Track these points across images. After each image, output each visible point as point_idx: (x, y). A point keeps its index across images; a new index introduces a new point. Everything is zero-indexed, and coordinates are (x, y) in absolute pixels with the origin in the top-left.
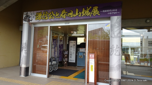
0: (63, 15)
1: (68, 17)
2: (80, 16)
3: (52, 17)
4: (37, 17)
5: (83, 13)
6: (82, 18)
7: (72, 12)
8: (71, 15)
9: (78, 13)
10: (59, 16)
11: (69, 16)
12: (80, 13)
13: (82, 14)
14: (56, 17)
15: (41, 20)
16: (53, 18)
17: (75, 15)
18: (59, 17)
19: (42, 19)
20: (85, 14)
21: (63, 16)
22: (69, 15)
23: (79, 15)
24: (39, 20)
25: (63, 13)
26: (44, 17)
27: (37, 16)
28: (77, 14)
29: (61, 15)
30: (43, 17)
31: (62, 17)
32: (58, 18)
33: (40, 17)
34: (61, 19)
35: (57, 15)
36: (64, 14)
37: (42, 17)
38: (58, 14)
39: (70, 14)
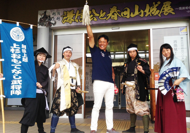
0: (113, 14)
1: (121, 18)
2: (142, 15)
3: (92, 19)
4: (65, 18)
5: (147, 11)
6: (145, 19)
7: (129, 10)
8: (127, 15)
9: (139, 11)
10: (105, 16)
11: (122, 16)
12: (142, 11)
13: (145, 13)
14: (101, 17)
15: (73, 23)
16: (95, 19)
17: (133, 14)
18: (105, 18)
19: (74, 21)
20: (150, 13)
21: (113, 16)
22: (123, 14)
23: (140, 14)
24: (69, 24)
25: (113, 12)
26: (79, 18)
27: (64, 16)
28: (137, 13)
29: (110, 15)
30: (76, 19)
31: (112, 18)
32: (105, 20)
33: (71, 18)
34: (109, 22)
35: (102, 15)
36: (115, 12)
37: (74, 18)
38: (104, 13)
39: (125, 13)
